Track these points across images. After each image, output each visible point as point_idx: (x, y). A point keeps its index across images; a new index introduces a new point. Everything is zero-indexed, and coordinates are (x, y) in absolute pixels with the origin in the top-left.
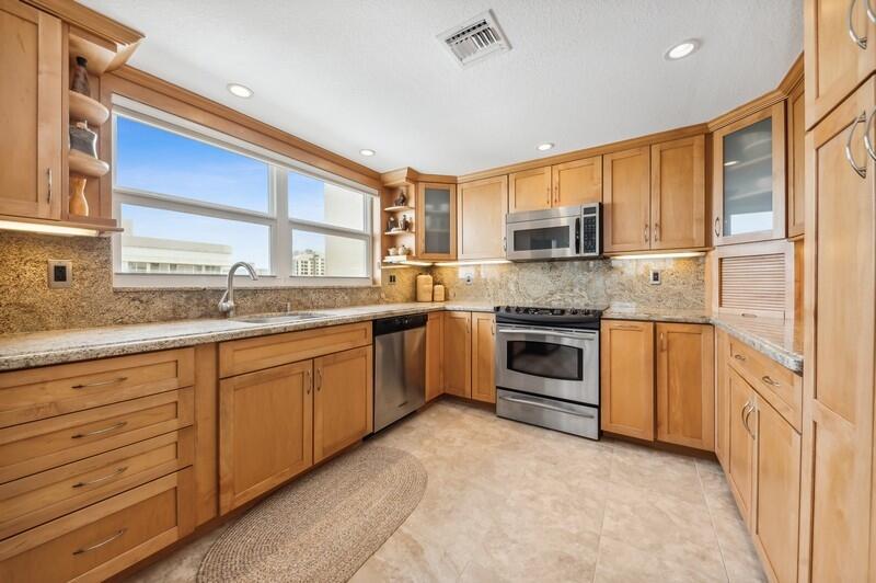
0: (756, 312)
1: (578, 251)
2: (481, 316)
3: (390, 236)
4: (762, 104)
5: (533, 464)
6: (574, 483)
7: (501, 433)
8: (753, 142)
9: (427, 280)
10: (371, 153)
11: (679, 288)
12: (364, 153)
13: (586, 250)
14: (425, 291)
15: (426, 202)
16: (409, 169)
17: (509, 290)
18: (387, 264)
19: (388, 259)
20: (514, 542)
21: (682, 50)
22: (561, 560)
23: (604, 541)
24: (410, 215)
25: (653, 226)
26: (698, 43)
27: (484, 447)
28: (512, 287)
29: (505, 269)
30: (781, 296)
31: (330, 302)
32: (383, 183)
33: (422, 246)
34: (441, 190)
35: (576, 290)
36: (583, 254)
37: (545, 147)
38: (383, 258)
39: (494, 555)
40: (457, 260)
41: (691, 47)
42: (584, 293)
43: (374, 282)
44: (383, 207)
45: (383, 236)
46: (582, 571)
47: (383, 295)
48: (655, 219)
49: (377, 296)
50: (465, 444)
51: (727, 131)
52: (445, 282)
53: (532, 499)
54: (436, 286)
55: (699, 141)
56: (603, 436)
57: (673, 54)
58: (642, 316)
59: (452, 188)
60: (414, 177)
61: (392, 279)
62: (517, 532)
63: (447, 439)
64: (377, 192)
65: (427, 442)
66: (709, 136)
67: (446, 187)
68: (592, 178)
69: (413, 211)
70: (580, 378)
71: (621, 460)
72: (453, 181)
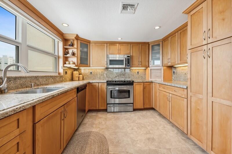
0: (157, 79)
1: (126, 66)
2: (102, 84)
3: (66, 57)
4: (158, 41)
5: (125, 121)
6: (136, 122)
7: (112, 116)
8: (156, 48)
9: (77, 73)
10: (67, 25)
11: (142, 75)
12: (64, 25)
13: (128, 66)
14: (76, 77)
15: (80, 47)
16: (77, 35)
17: (104, 76)
18: (65, 67)
19: (65, 65)
20: (138, 141)
21: (157, 28)
22: (148, 139)
23: (151, 132)
24: (75, 51)
25: (140, 62)
26: (160, 27)
27: (111, 121)
28: (105, 75)
29: (103, 70)
30: (161, 76)
31: (47, 82)
32: (63, 37)
33: (79, 62)
34: (85, 44)
35: (122, 76)
36: (127, 67)
37: (120, 39)
38: (63, 65)
39: (137, 146)
40: (90, 67)
41: (159, 27)
42: (124, 77)
43: (59, 74)
44: (63, 46)
45: (64, 57)
46: (153, 139)
47: (64, 79)
48: (140, 60)
49: (62, 79)
50: (106, 122)
51: (152, 45)
52: (82, 74)
53: (132, 129)
54: (80, 75)
55: (147, 45)
56: (135, 110)
57: (156, 28)
58: (141, 81)
59: (89, 44)
60: (77, 38)
61: (66, 73)
62: (136, 138)
63: (99, 123)
64: (61, 40)
65: (94, 126)
66: (149, 45)
67: (86, 43)
68: (128, 49)
69: (76, 49)
70: (129, 97)
71: (140, 114)
72: (89, 42)
